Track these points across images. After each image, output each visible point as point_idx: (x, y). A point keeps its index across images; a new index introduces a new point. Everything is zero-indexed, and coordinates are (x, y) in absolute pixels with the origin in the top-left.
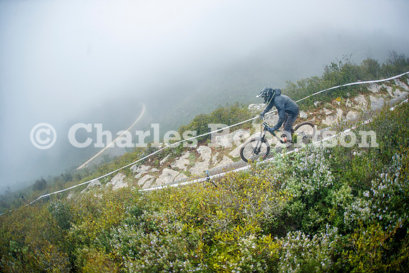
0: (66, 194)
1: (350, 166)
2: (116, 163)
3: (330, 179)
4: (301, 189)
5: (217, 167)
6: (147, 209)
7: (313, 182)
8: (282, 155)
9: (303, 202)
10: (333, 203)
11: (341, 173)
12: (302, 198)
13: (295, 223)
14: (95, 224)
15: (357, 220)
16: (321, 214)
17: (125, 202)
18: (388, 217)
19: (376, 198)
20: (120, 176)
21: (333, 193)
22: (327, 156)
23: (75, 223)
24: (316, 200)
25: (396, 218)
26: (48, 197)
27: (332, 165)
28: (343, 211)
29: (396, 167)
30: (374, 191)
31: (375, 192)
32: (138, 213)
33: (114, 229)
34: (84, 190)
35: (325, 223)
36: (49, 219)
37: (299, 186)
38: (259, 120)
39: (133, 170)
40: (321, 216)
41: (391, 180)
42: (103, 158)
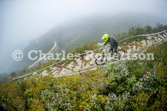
2: (44, 66)
5: (84, 68)
6: (56, 84)
7: (120, 74)
8: (109, 64)
10: (128, 83)
11: (132, 71)
14: (35, 89)
15: (138, 90)
17: (47, 81)
18: (150, 89)
19: (145, 82)
20: (45, 71)
21: (128, 79)
23: (28, 89)
24: (122, 82)
31: (145, 79)
32: (52, 85)
34: (31, 76)
35: (125, 91)
37: (115, 76)
38: (102, 50)
39: (50, 69)
40: (123, 88)
41: (151, 74)
42: (38, 64)
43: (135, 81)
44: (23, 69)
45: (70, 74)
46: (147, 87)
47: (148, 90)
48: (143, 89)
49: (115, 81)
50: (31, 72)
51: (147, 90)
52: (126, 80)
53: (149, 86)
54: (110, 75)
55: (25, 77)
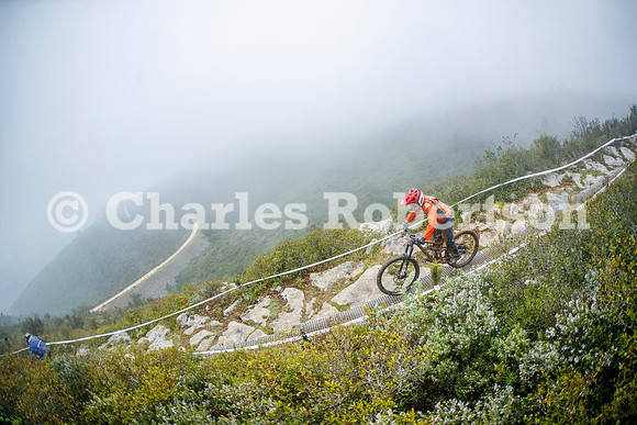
1: (521, 300)
2: (155, 309)
3: (492, 321)
4: (450, 343)
5: (314, 319)
7: (467, 330)
8: (415, 297)
9: (454, 360)
10: (501, 355)
11: (508, 312)
12: (453, 356)
13: (445, 392)
15: (540, 373)
16: (482, 373)
19: (566, 336)
21: (499, 341)
22: (485, 291)
24: (473, 356)
27: (493, 304)
28: (517, 363)
29: (592, 288)
30: (561, 327)
31: (563, 328)
35: (491, 385)
39: (180, 321)
41: (584, 307)
43: (526, 342)
46: (576, 352)
49: (448, 357)
52: (488, 344)
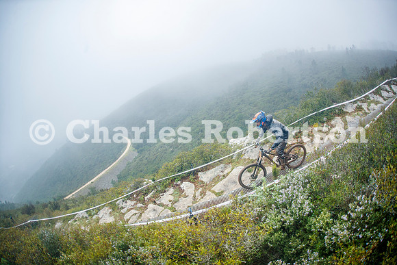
0: (54, 222)
2: (103, 197)
4: (281, 221)
5: (200, 202)
6: (133, 245)
7: (292, 213)
8: (262, 188)
9: (283, 232)
10: (314, 229)
11: (320, 199)
12: (283, 229)
14: (83, 256)
17: (111, 236)
18: (368, 234)
19: (355, 220)
20: (107, 210)
21: (313, 220)
23: (65, 252)
24: (296, 229)
25: (377, 234)
26: (37, 222)
27: (311, 194)
28: (324, 235)
30: (351, 214)
31: (353, 215)
32: (125, 248)
33: (102, 262)
34: (72, 220)
35: (307, 248)
36: (38, 245)
37: (279, 217)
38: (240, 155)
39: (118, 204)
40: (302, 241)
41: (368, 200)
42: (89, 191)
43: (330, 221)
44: (52, 200)
45: (168, 220)
46: (361, 230)
47: (363, 237)
48: (350, 238)
49: (280, 230)
50: (73, 209)
51: (361, 236)
52: (306, 222)
53: (364, 228)
54: (266, 217)
55: (57, 219)
